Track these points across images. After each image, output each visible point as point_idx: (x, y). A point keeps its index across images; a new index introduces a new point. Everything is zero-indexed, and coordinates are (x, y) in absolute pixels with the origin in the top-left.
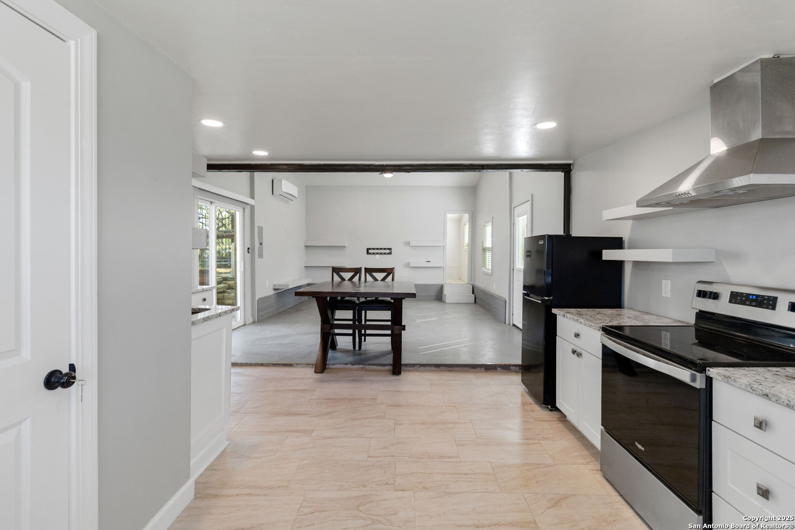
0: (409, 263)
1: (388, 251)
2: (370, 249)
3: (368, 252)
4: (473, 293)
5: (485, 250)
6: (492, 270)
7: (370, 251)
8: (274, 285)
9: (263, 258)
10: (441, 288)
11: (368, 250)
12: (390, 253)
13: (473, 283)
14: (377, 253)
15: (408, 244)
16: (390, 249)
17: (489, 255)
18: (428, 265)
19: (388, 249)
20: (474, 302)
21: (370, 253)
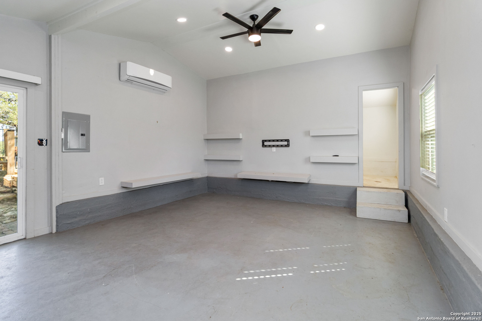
0: (310, 157)
1: (286, 143)
2: (266, 141)
3: (263, 145)
4: (407, 206)
5: (424, 136)
6: (438, 174)
7: (266, 143)
8: (122, 183)
9: (89, 152)
10: (353, 192)
11: (263, 141)
12: (288, 146)
13: (406, 188)
14: (274, 146)
15: (307, 133)
16: (288, 141)
17: (431, 144)
18: (336, 159)
19: (286, 140)
20: (407, 221)
21: (266, 146)
